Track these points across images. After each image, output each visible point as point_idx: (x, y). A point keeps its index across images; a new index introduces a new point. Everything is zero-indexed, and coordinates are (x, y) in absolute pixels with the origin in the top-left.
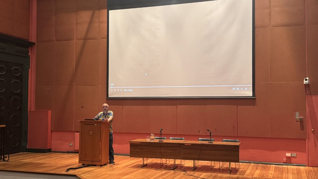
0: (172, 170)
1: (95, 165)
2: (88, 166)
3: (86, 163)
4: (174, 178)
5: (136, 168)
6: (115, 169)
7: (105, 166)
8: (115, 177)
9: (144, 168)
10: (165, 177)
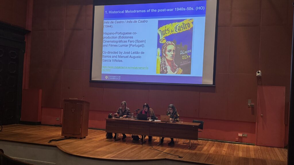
1: (76, 138)
2: (70, 138)
3: (68, 136)
4: (141, 152)
5: (110, 142)
6: (92, 142)
7: (84, 139)
8: (90, 149)
9: (117, 142)
10: (133, 150)
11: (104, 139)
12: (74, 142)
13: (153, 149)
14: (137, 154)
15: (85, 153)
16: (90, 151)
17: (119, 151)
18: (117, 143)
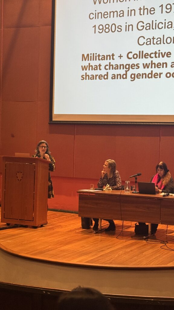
0: (145, 239)
1: (26, 227)
2: (15, 226)
3: (13, 223)
4: (144, 254)
5: (87, 234)
6: (54, 233)
7: (41, 228)
8: (50, 247)
9: (100, 235)
10: (129, 250)
11: (76, 229)
12: (22, 233)
13: (166, 248)
14: (135, 258)
15: (41, 253)
16: (49, 250)
17: (102, 251)
18: (99, 237)
